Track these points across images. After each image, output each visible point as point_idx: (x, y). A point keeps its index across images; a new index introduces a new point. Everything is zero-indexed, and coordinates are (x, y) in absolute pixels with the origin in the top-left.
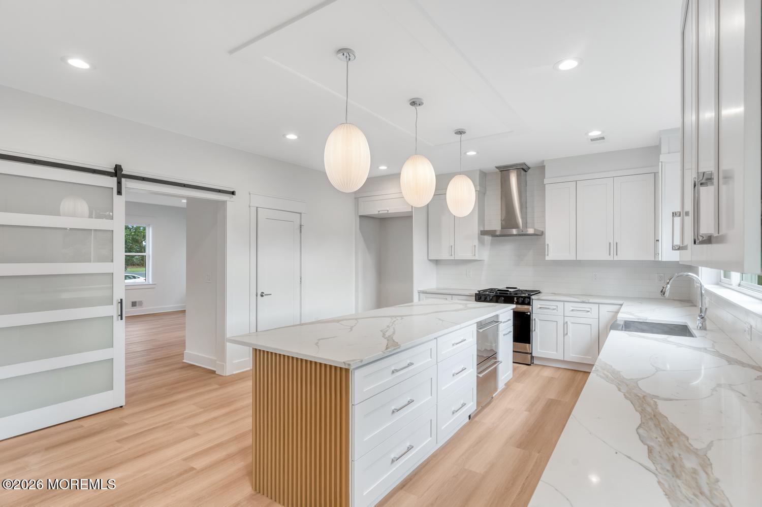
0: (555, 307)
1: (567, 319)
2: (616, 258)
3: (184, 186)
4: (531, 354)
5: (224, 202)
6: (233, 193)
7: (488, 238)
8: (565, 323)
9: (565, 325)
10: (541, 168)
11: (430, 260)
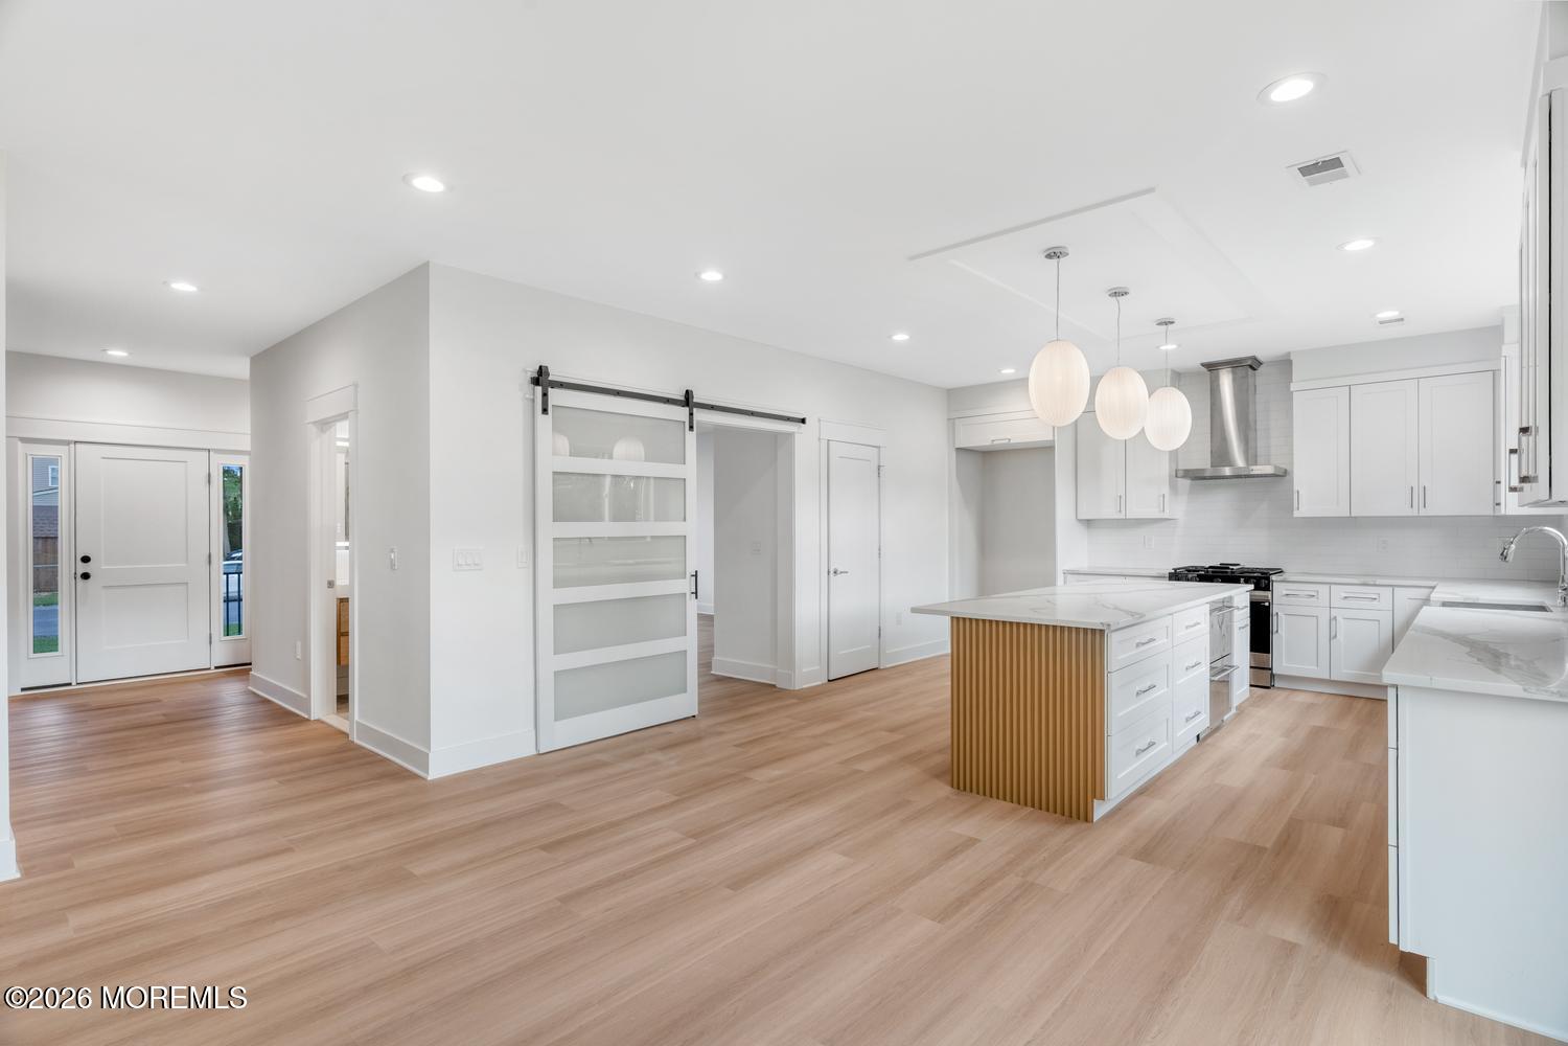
0: (1313, 594)
1: (1334, 613)
2: (1423, 512)
3: (752, 414)
4: (1271, 669)
5: (790, 435)
6: (803, 421)
7: (1186, 483)
8: (1332, 620)
9: (1333, 622)
10: (1285, 364)
11: (1080, 521)
